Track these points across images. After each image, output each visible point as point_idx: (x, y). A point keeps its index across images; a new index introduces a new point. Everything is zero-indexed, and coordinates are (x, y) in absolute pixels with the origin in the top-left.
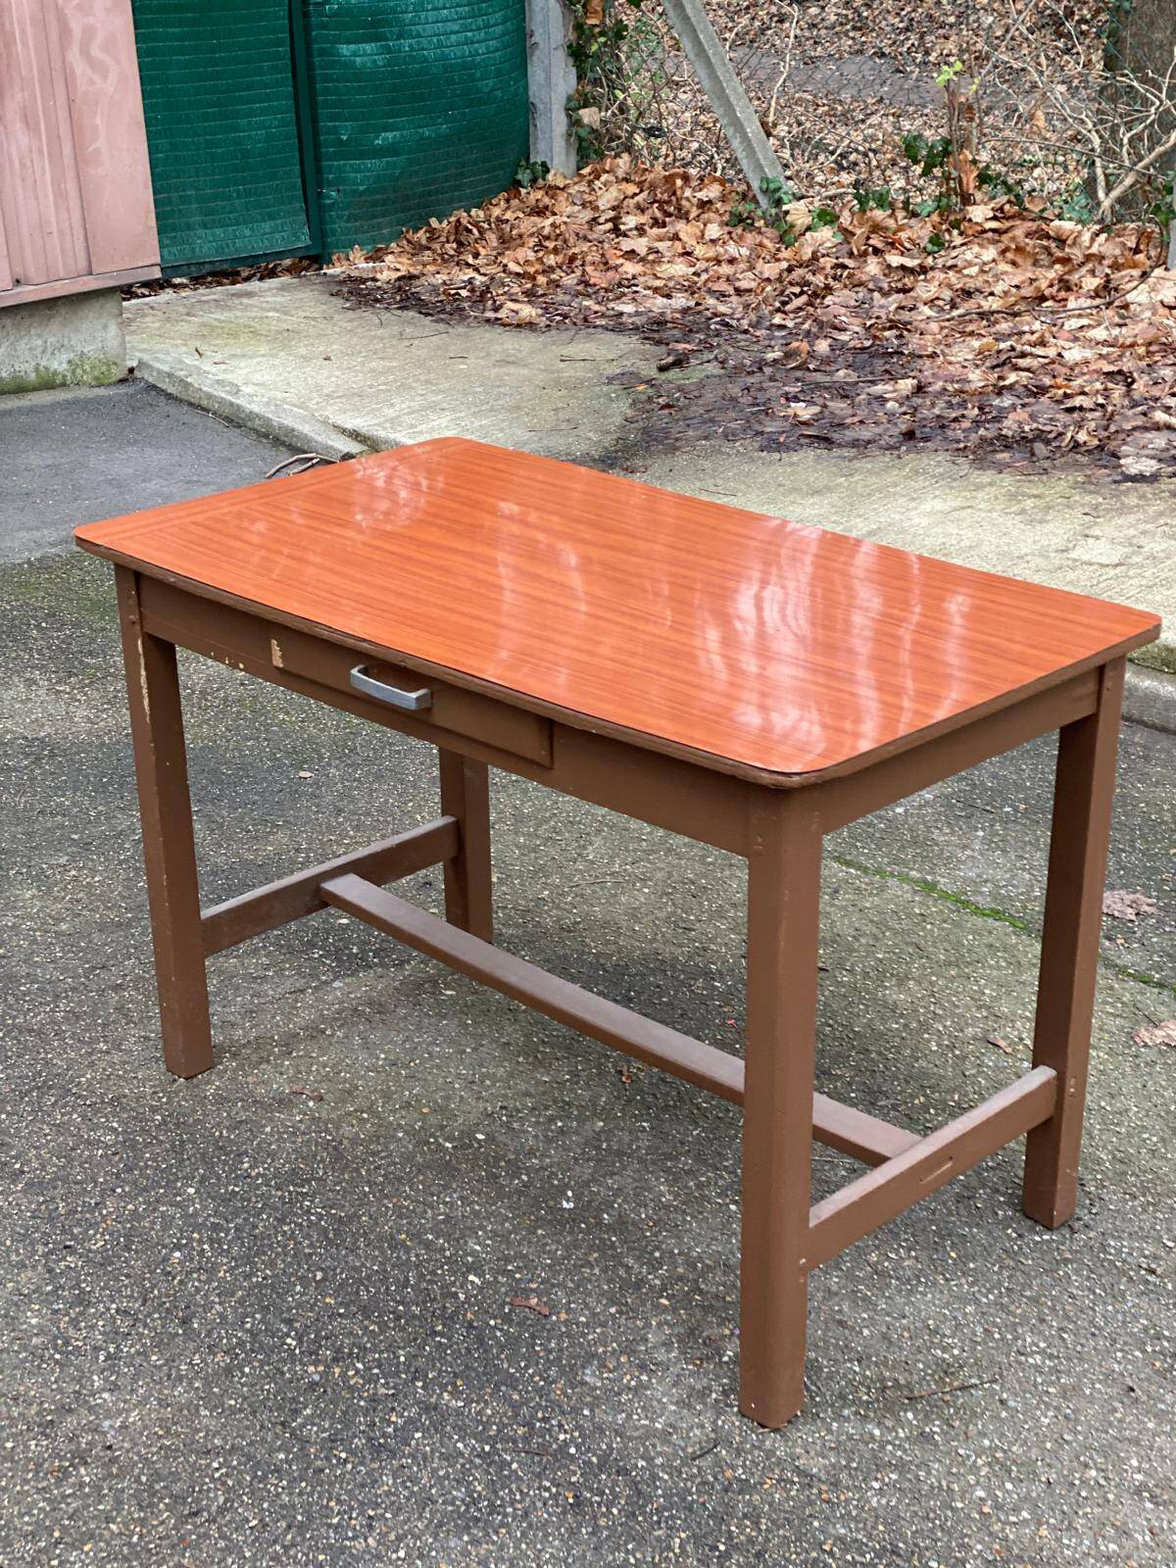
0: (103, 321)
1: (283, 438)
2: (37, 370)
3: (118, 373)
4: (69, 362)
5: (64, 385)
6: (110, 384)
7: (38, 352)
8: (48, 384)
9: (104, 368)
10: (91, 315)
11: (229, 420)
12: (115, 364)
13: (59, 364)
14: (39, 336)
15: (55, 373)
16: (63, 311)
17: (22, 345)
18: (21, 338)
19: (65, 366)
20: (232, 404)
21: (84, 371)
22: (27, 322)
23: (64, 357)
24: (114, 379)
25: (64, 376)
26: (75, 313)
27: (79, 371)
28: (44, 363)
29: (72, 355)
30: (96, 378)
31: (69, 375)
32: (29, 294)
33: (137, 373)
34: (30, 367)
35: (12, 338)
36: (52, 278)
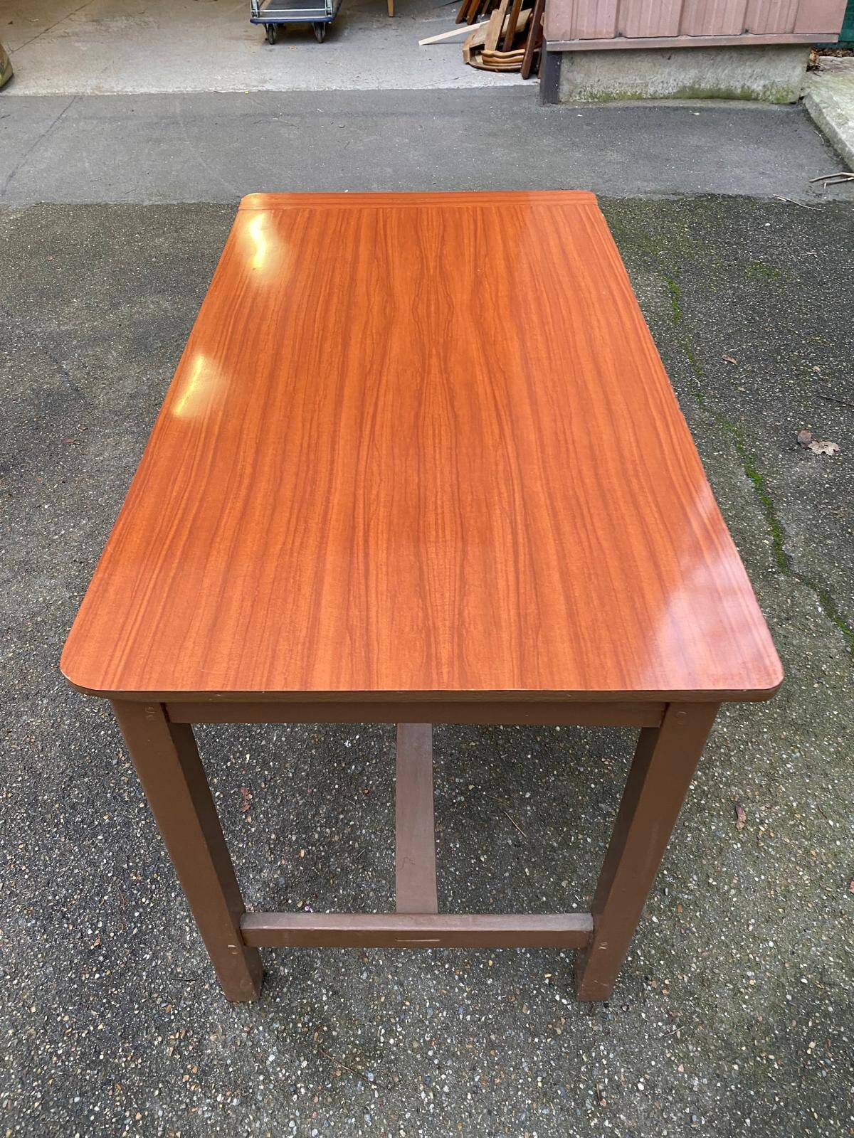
0: (795, 64)
1: (846, 160)
2: (743, 87)
3: (792, 98)
4: (764, 86)
5: (756, 99)
6: (784, 104)
7: (747, 77)
8: (747, 97)
9: (784, 94)
10: (788, 59)
11: (827, 141)
12: (792, 92)
13: (757, 86)
14: (751, 66)
15: (753, 91)
16: (771, 54)
17: (739, 71)
18: (740, 66)
19: (760, 88)
20: (834, 131)
21: (771, 93)
22: (747, 57)
23: (762, 83)
24: (789, 101)
25: (758, 94)
26: (778, 56)
27: (768, 93)
28: (748, 84)
29: (767, 82)
30: (778, 99)
31: (761, 93)
32: (749, 39)
33: (804, 101)
34: (739, 85)
35: (734, 66)
36: (767, 32)
